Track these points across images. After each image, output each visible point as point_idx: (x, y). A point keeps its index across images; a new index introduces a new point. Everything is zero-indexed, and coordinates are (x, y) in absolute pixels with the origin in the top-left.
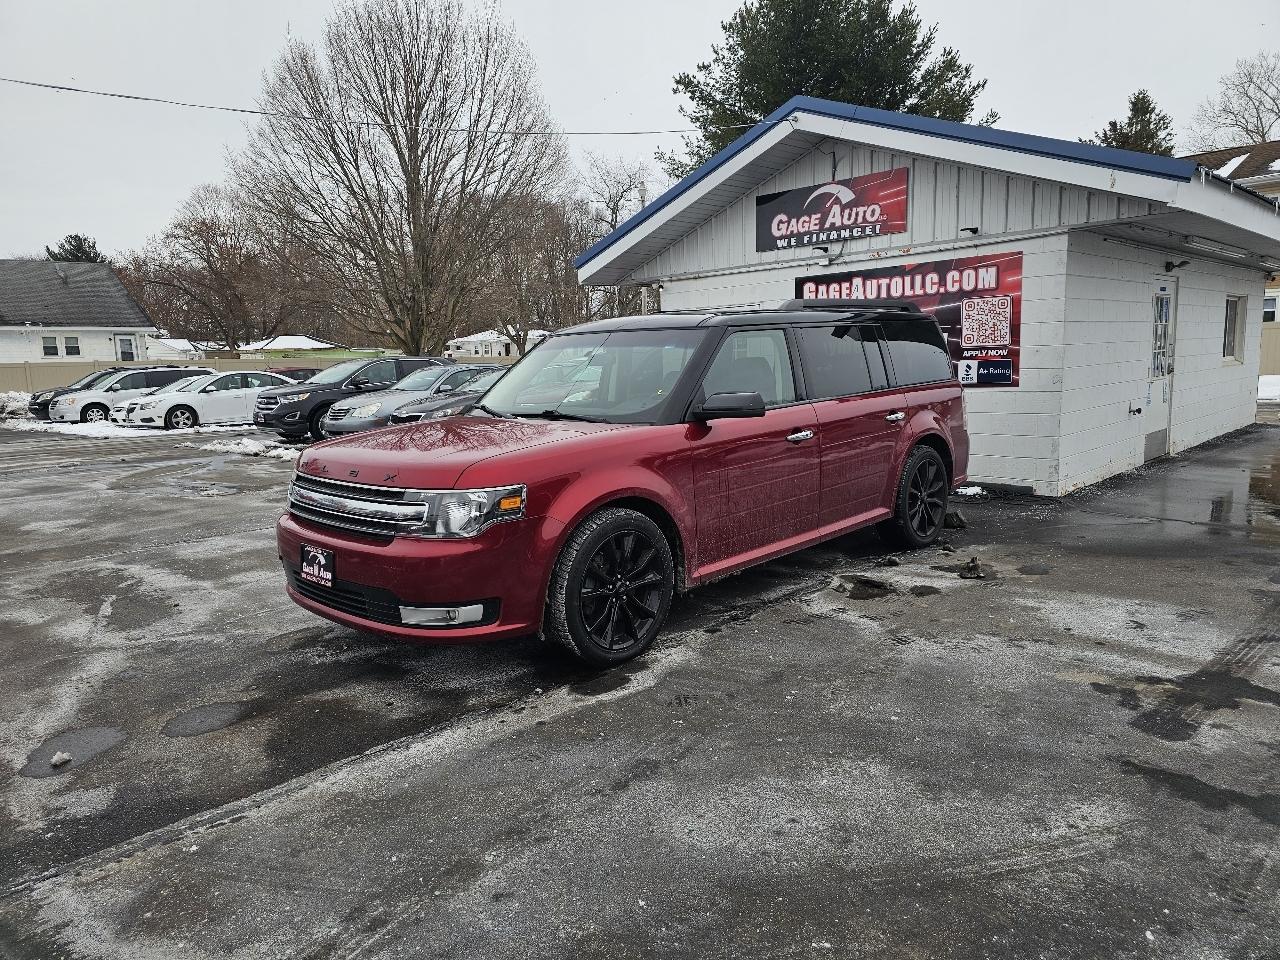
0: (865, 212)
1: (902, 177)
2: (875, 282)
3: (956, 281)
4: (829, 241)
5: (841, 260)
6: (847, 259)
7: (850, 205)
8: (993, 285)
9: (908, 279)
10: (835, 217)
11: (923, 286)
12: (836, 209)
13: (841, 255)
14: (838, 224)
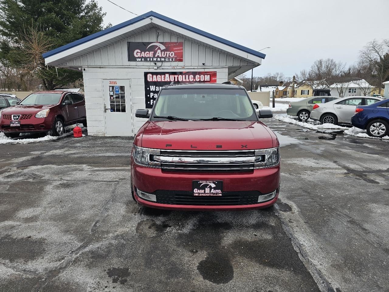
0: (169, 54)
1: (181, 45)
2: (173, 76)
3: (199, 78)
4: (157, 61)
5: (161, 68)
6: (163, 68)
7: (164, 51)
8: (209, 80)
9: (184, 76)
10: (159, 53)
11: (189, 78)
12: (159, 51)
13: (161, 66)
14: (160, 56)
